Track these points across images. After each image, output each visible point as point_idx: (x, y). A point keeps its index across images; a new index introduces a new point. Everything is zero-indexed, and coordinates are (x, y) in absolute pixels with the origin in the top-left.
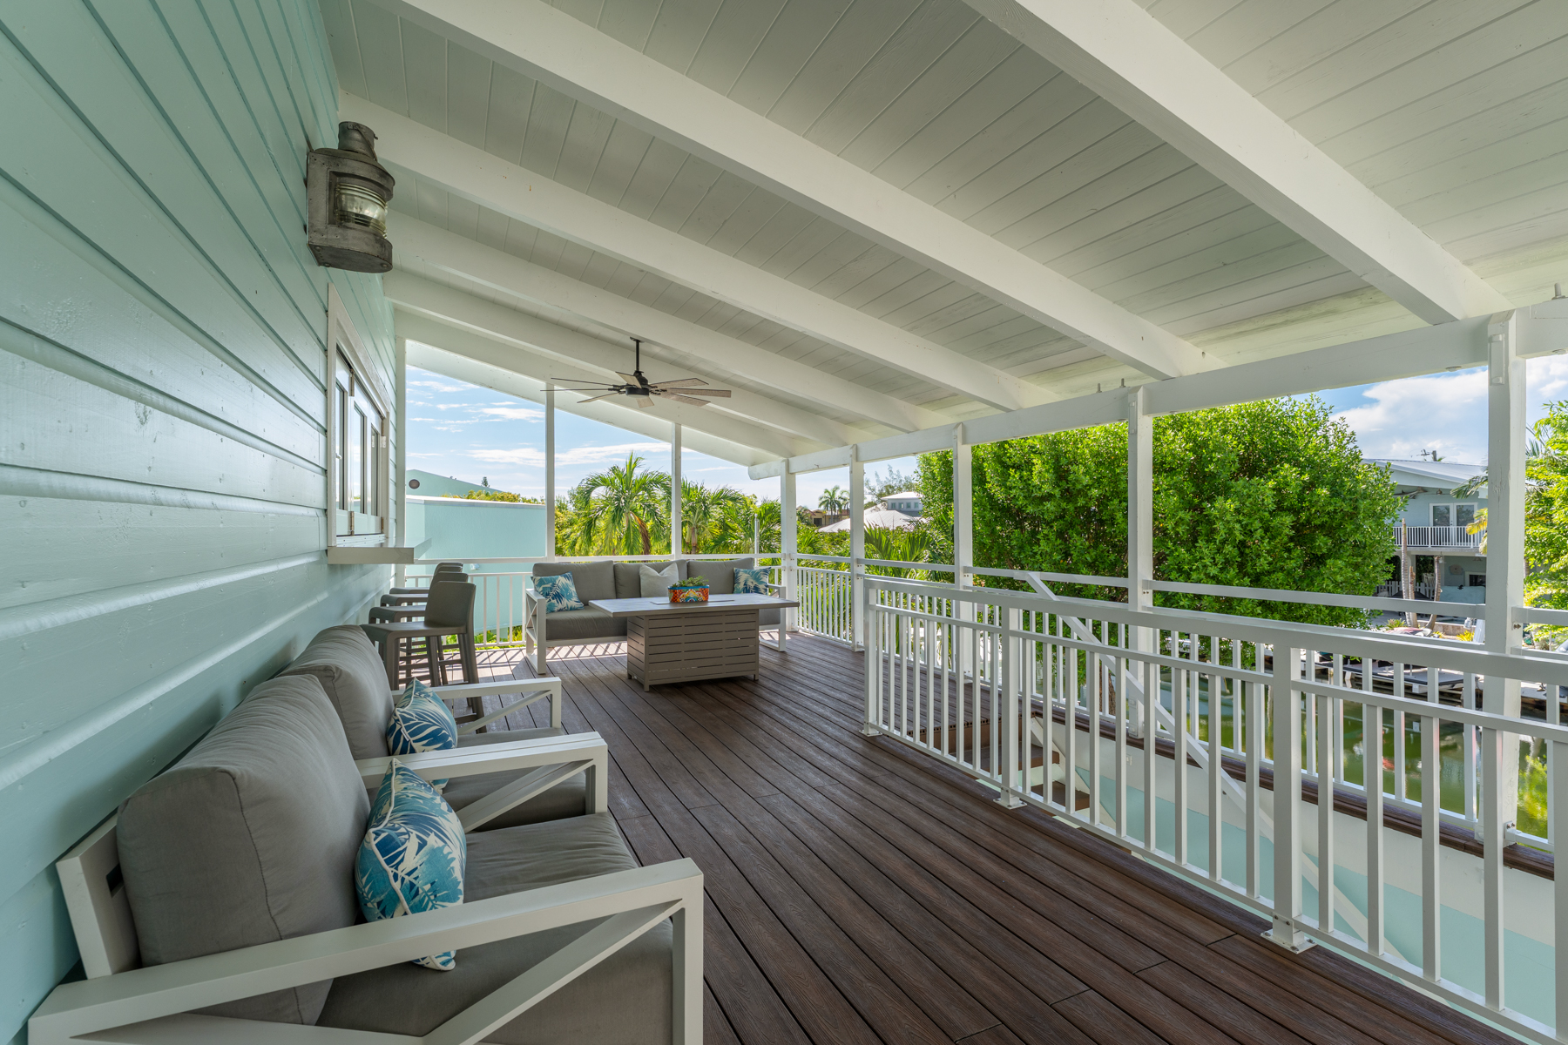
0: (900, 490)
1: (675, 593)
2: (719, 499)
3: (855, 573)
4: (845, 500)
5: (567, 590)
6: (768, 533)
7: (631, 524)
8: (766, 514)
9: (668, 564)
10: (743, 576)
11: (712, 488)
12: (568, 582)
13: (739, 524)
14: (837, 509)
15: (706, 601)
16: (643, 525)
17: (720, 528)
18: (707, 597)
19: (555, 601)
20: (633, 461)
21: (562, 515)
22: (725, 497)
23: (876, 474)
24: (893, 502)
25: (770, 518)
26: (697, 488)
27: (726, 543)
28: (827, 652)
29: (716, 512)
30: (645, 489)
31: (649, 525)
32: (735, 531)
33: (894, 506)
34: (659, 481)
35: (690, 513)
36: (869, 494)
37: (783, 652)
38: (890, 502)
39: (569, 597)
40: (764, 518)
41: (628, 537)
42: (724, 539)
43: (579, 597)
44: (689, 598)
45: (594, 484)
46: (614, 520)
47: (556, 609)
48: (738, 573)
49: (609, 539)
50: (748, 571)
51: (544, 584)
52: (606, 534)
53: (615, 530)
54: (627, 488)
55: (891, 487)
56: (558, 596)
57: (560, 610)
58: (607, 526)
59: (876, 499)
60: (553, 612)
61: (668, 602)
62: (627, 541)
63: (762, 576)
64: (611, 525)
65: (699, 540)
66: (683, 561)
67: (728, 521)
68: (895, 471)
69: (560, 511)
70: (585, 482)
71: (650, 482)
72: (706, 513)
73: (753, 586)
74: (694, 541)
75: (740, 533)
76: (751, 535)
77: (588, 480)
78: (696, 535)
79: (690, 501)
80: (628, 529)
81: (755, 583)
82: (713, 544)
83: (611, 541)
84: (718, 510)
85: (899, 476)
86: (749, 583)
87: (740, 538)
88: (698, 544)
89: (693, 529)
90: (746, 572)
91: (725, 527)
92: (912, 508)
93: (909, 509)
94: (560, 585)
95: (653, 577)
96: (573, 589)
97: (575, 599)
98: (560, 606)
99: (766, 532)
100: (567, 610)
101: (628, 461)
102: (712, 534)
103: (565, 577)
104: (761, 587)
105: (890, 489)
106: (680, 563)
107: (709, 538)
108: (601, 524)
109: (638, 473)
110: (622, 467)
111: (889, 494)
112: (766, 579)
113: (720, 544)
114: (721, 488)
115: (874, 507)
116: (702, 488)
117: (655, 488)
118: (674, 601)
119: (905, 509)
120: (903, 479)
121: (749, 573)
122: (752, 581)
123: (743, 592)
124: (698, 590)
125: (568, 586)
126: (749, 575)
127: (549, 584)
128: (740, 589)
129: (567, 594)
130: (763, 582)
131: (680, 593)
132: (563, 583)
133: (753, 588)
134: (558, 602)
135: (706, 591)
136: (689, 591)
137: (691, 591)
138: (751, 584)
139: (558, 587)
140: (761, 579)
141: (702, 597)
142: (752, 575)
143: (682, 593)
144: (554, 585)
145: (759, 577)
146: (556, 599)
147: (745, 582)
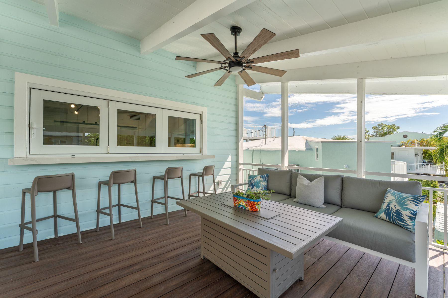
10: (389, 198)
12: (261, 179)
48: (386, 193)
50: (397, 193)
63: (408, 202)
73: (395, 209)
81: (398, 207)
86: (392, 206)
90: (394, 194)
104: (405, 213)
121: (395, 197)
122: (396, 204)
123: (385, 213)
124: (247, 201)
125: (259, 181)
126: (395, 199)
127: (251, 179)
128: (383, 208)
129: (257, 185)
130: (408, 209)
131: (236, 199)
132: (258, 179)
133: (394, 211)
134: (251, 189)
135: (251, 202)
136: (241, 199)
137: (242, 201)
138: (393, 207)
139: (254, 181)
140: (406, 205)
141: (249, 207)
142: (398, 198)
143: (237, 200)
144: (253, 179)
145: (404, 202)
146: (251, 187)
147: (389, 204)
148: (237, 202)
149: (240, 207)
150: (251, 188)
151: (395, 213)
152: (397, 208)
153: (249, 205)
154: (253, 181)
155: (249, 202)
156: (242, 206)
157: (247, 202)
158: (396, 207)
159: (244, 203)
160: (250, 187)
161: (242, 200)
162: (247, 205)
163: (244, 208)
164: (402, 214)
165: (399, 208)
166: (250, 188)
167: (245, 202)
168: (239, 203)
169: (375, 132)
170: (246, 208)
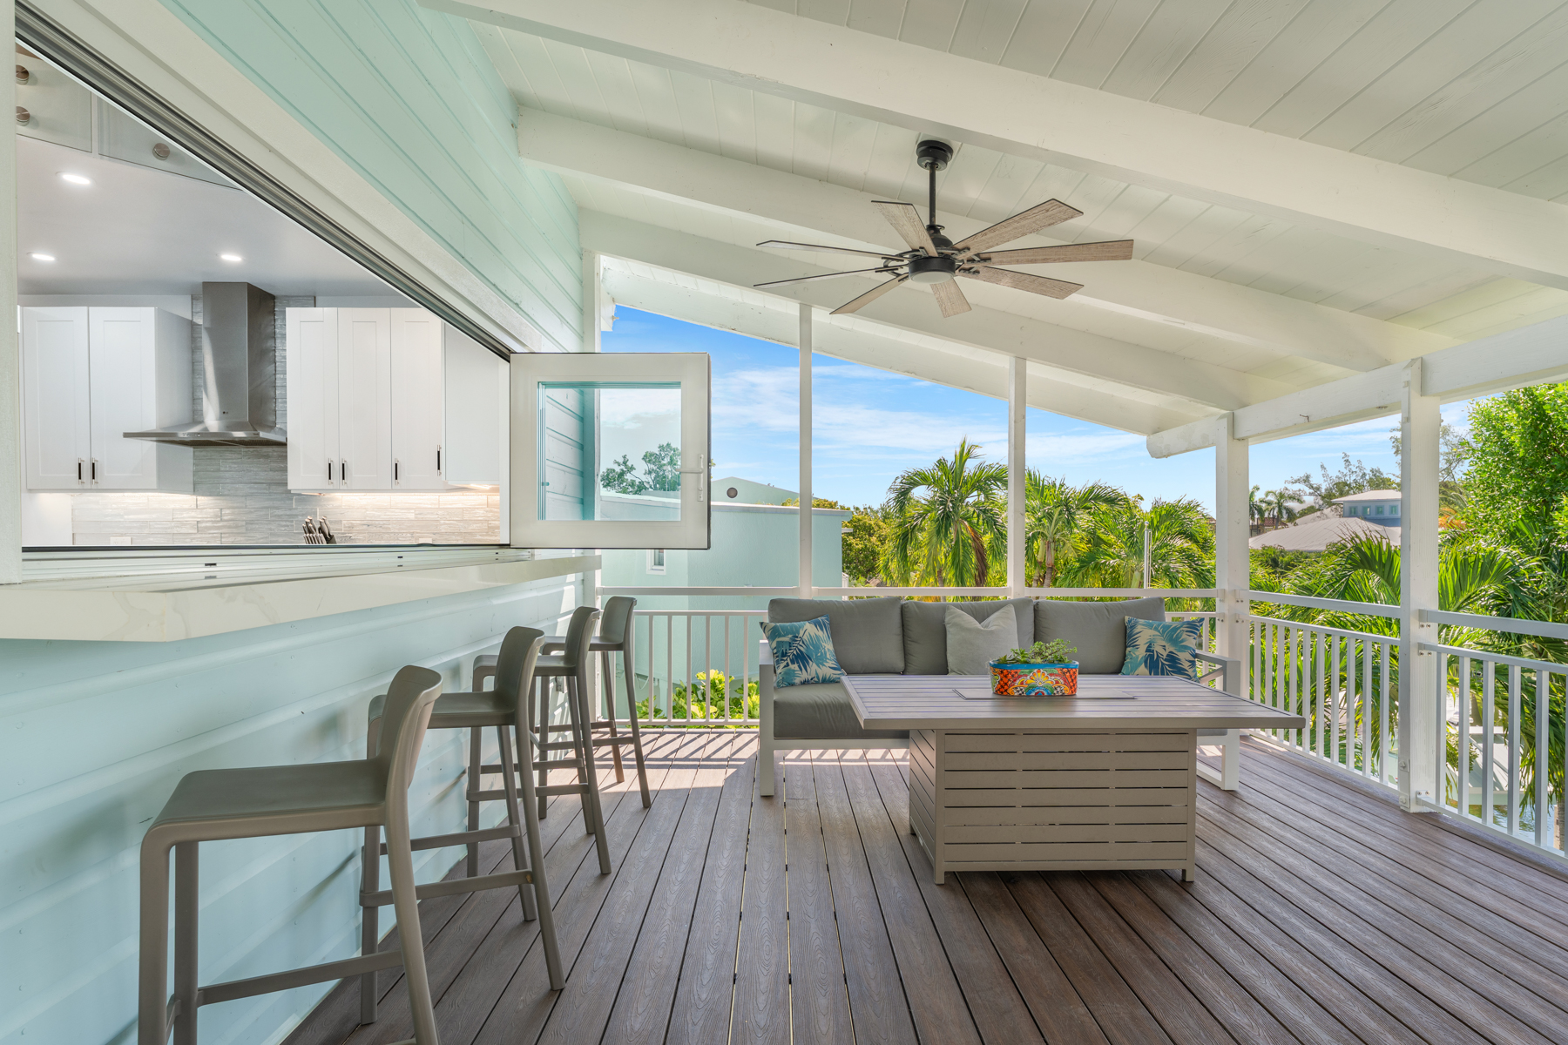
0: (1360, 488)
1: (1005, 674)
2: (1087, 500)
3: (1413, 640)
4: (1269, 503)
5: (817, 647)
6: (1164, 550)
7: (961, 536)
8: (1160, 522)
9: (999, 606)
10: (1144, 634)
11: (1077, 483)
12: (820, 633)
13: (1118, 537)
14: (1257, 516)
15: (1070, 697)
16: (977, 538)
17: (1089, 542)
18: (1073, 687)
19: (795, 667)
20: (966, 451)
21: (885, 526)
22: (1097, 498)
23: (1322, 467)
24: (1354, 505)
25: (1167, 528)
26: (1054, 485)
27: (1097, 564)
28: (1340, 807)
29: (1083, 520)
30: (980, 489)
31: (986, 539)
32: (1110, 546)
33: (1353, 511)
34: (999, 478)
35: (1045, 521)
36: (1311, 494)
37: (1232, 793)
38: (1347, 507)
39: (821, 661)
40: (1158, 527)
41: (956, 555)
42: (1094, 559)
43: (838, 661)
44: (1032, 688)
45: (911, 483)
46: (938, 532)
47: (797, 681)
48: (1133, 627)
49: (932, 557)
50: (1155, 623)
51: (780, 636)
52: (929, 550)
53: (941, 544)
54: (956, 488)
55: (1345, 484)
56: (802, 659)
57: (805, 683)
58: (930, 539)
59: (1321, 502)
60: (792, 685)
61: (989, 693)
62: (954, 559)
63: (1184, 636)
64: (935, 539)
65: (1057, 559)
66: (1027, 601)
67: (1100, 533)
68: (1354, 462)
69: (884, 521)
70: (899, 480)
71: (988, 479)
72: (1070, 522)
73: (1165, 654)
74: (1050, 560)
75: (1120, 548)
76: (1139, 553)
77: (903, 477)
78: (1053, 552)
79: (1044, 504)
80: (957, 542)
81: (1170, 648)
82: (1077, 564)
83: (935, 559)
84: (1086, 516)
85: (1360, 468)
86: (1157, 648)
87: (1119, 557)
88: (1056, 563)
89: (1049, 543)
90: (1150, 626)
91: (1095, 540)
92: (1387, 514)
93: (1379, 516)
94: (805, 638)
95: (969, 630)
96: (828, 646)
97: (831, 663)
98: (804, 676)
99: (1160, 548)
100: (817, 683)
101: (958, 450)
102: (1077, 550)
103: (817, 624)
104: (1184, 657)
105: (1342, 488)
106: (1020, 605)
107: (1071, 555)
108: (922, 537)
109: (970, 466)
110: (950, 459)
111: (1342, 494)
112: (1191, 642)
113: (1089, 564)
114: (1090, 485)
115: (1318, 513)
116: (1062, 485)
117: (993, 486)
118: (1002, 691)
119: (1373, 515)
120: (1368, 471)
121: (1156, 629)
122: (1164, 643)
123: (1146, 666)
124: (1056, 671)
125: (819, 640)
126: (1158, 633)
127: (790, 636)
128: (1138, 657)
129: (816, 655)
130: (1186, 648)
131: (1016, 675)
132: (812, 634)
133: (1164, 657)
134: (801, 669)
135: (1071, 672)
136: (1035, 671)
137: (1039, 674)
138: (1161, 650)
139: (803, 643)
140: (1183, 641)
141: (1063, 687)
142: (1164, 632)
143: (1020, 677)
144: (797, 637)
145: (1178, 637)
146: (798, 663)
147: (1149, 647)
148: (1022, 683)
149: (1033, 694)
150: (799, 667)
151: (1166, 660)
152: (1168, 651)
153: (1065, 681)
154: (801, 643)
155: (1064, 673)
156: (1039, 688)
157: (1056, 675)
158: (1167, 648)
159: (1045, 679)
160: (796, 665)
161: (1039, 672)
162: (1057, 682)
163: (1046, 694)
164: (1179, 660)
165: (1172, 649)
166: (797, 668)
167: (1051, 675)
168: (1029, 681)
169: (650, 473)
170: (1055, 692)
